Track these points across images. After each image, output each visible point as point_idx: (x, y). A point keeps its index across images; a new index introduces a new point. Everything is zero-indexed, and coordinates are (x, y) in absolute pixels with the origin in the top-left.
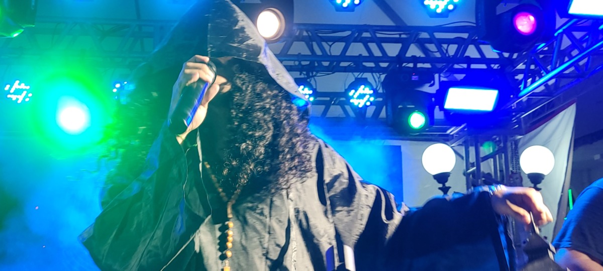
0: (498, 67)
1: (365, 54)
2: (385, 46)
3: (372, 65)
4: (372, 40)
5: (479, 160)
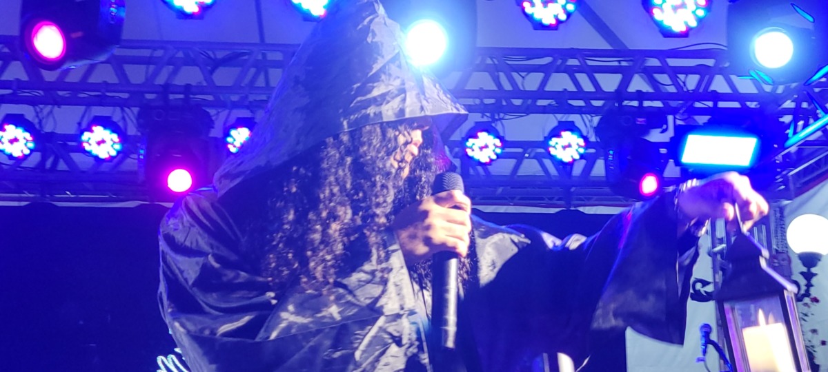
0: (756, 105)
1: (572, 88)
2: (598, 76)
3: (581, 103)
4: (581, 69)
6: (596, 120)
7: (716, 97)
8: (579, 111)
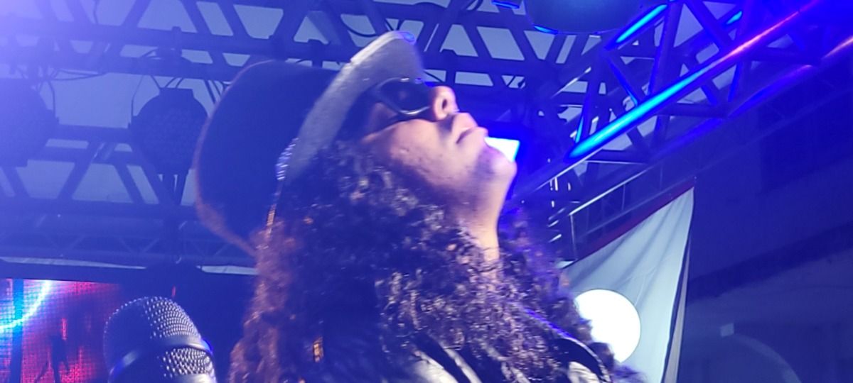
0: (520, 84)
7: (453, 61)
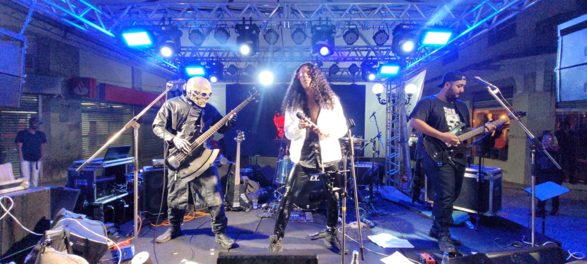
1: (356, 55)
2: (362, 52)
3: (358, 59)
4: (358, 50)
5: (391, 89)
6: (361, 63)
7: (390, 57)
8: (357, 61)
